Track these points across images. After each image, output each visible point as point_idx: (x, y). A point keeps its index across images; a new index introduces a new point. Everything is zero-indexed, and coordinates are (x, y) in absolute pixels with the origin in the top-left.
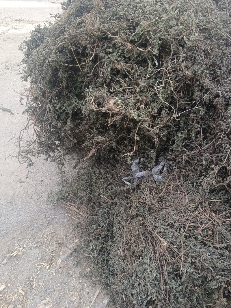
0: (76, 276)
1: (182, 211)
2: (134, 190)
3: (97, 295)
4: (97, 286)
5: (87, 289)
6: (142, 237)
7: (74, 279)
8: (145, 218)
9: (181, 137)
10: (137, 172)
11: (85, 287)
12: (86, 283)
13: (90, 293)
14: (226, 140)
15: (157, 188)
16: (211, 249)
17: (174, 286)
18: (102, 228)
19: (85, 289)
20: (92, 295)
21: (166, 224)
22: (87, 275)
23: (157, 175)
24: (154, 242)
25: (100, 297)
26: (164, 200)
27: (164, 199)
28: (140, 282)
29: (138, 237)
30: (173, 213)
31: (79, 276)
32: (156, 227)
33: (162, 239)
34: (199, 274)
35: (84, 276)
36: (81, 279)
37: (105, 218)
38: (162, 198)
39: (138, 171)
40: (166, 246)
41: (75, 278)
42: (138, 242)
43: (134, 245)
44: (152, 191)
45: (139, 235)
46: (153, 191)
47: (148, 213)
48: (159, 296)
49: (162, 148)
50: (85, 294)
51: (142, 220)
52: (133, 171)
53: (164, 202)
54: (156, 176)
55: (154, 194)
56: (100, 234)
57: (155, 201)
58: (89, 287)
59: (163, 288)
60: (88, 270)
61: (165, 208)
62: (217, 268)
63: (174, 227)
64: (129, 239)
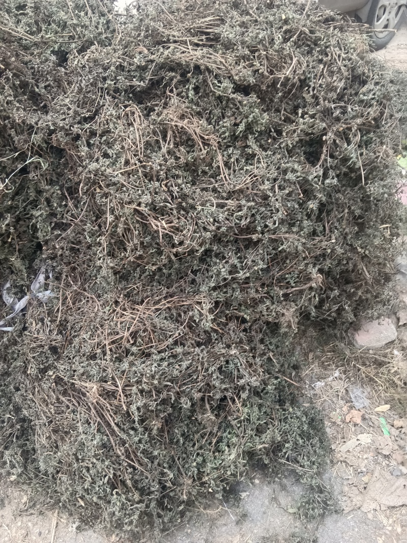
0: (8, 522)
1: (98, 326)
2: (20, 335)
3: (55, 527)
4: (49, 513)
5: (35, 529)
6: (63, 399)
7: (7, 528)
8: (55, 368)
9: (41, 215)
10: (16, 304)
11: (31, 527)
12: (29, 521)
13: (43, 532)
14: (99, 193)
15: (50, 313)
16: (155, 357)
17: (137, 439)
18: (8, 422)
19: (32, 532)
20: (47, 532)
21: (84, 359)
22: (26, 508)
23: (41, 292)
24: (81, 394)
25: (61, 526)
26: (69, 324)
27: (68, 322)
28: (86, 465)
29: (59, 402)
30: (88, 337)
31: (13, 517)
32: (75, 371)
33: (87, 385)
34: (156, 400)
35: (21, 513)
36: (19, 521)
37: (4, 406)
38: (65, 324)
39: (16, 300)
40: (96, 390)
41: (8, 526)
42: (63, 409)
43: (58, 417)
44: (45, 321)
45: (58, 399)
46: (46, 319)
47: (55, 357)
48: (121, 467)
49: (33, 245)
50: (35, 538)
51: (54, 373)
52: (8, 304)
53: (69, 328)
54: (40, 295)
55: (49, 323)
56: (11, 434)
57: (55, 333)
58: (37, 523)
59: (120, 451)
60: (25, 499)
61: (74, 337)
62: (177, 377)
63: (97, 356)
64: (50, 415)
